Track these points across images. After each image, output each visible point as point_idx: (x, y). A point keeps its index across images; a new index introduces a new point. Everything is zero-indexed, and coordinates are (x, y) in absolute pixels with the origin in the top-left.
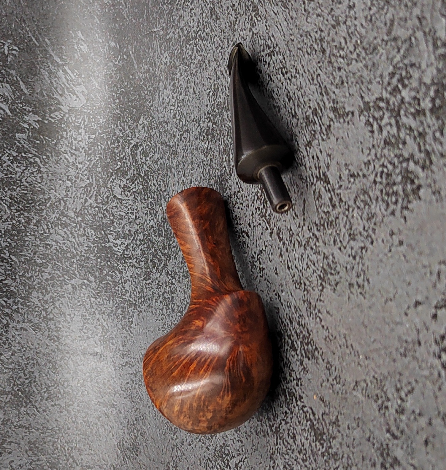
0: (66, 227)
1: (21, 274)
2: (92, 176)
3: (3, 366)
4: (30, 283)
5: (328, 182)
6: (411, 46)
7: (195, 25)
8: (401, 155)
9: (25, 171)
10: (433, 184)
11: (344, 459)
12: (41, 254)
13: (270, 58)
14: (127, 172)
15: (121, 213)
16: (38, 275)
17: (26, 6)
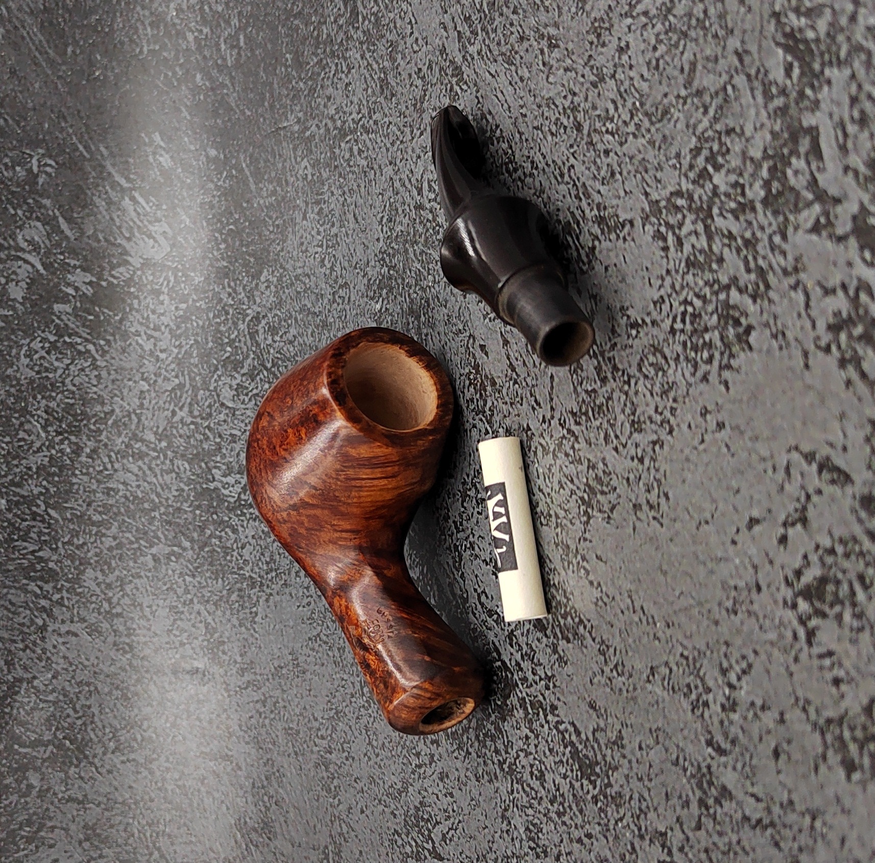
0: (141, 458)
1: (66, 539)
2: (183, 372)
3: (38, 697)
4: (82, 555)
6: (725, 100)
7: (354, 110)
8: (716, 281)
9: (71, 367)
10: (772, 322)
11: (632, 802)
12: (99, 506)
14: (242, 362)
15: (234, 432)
16: (96, 541)
17: (69, 93)
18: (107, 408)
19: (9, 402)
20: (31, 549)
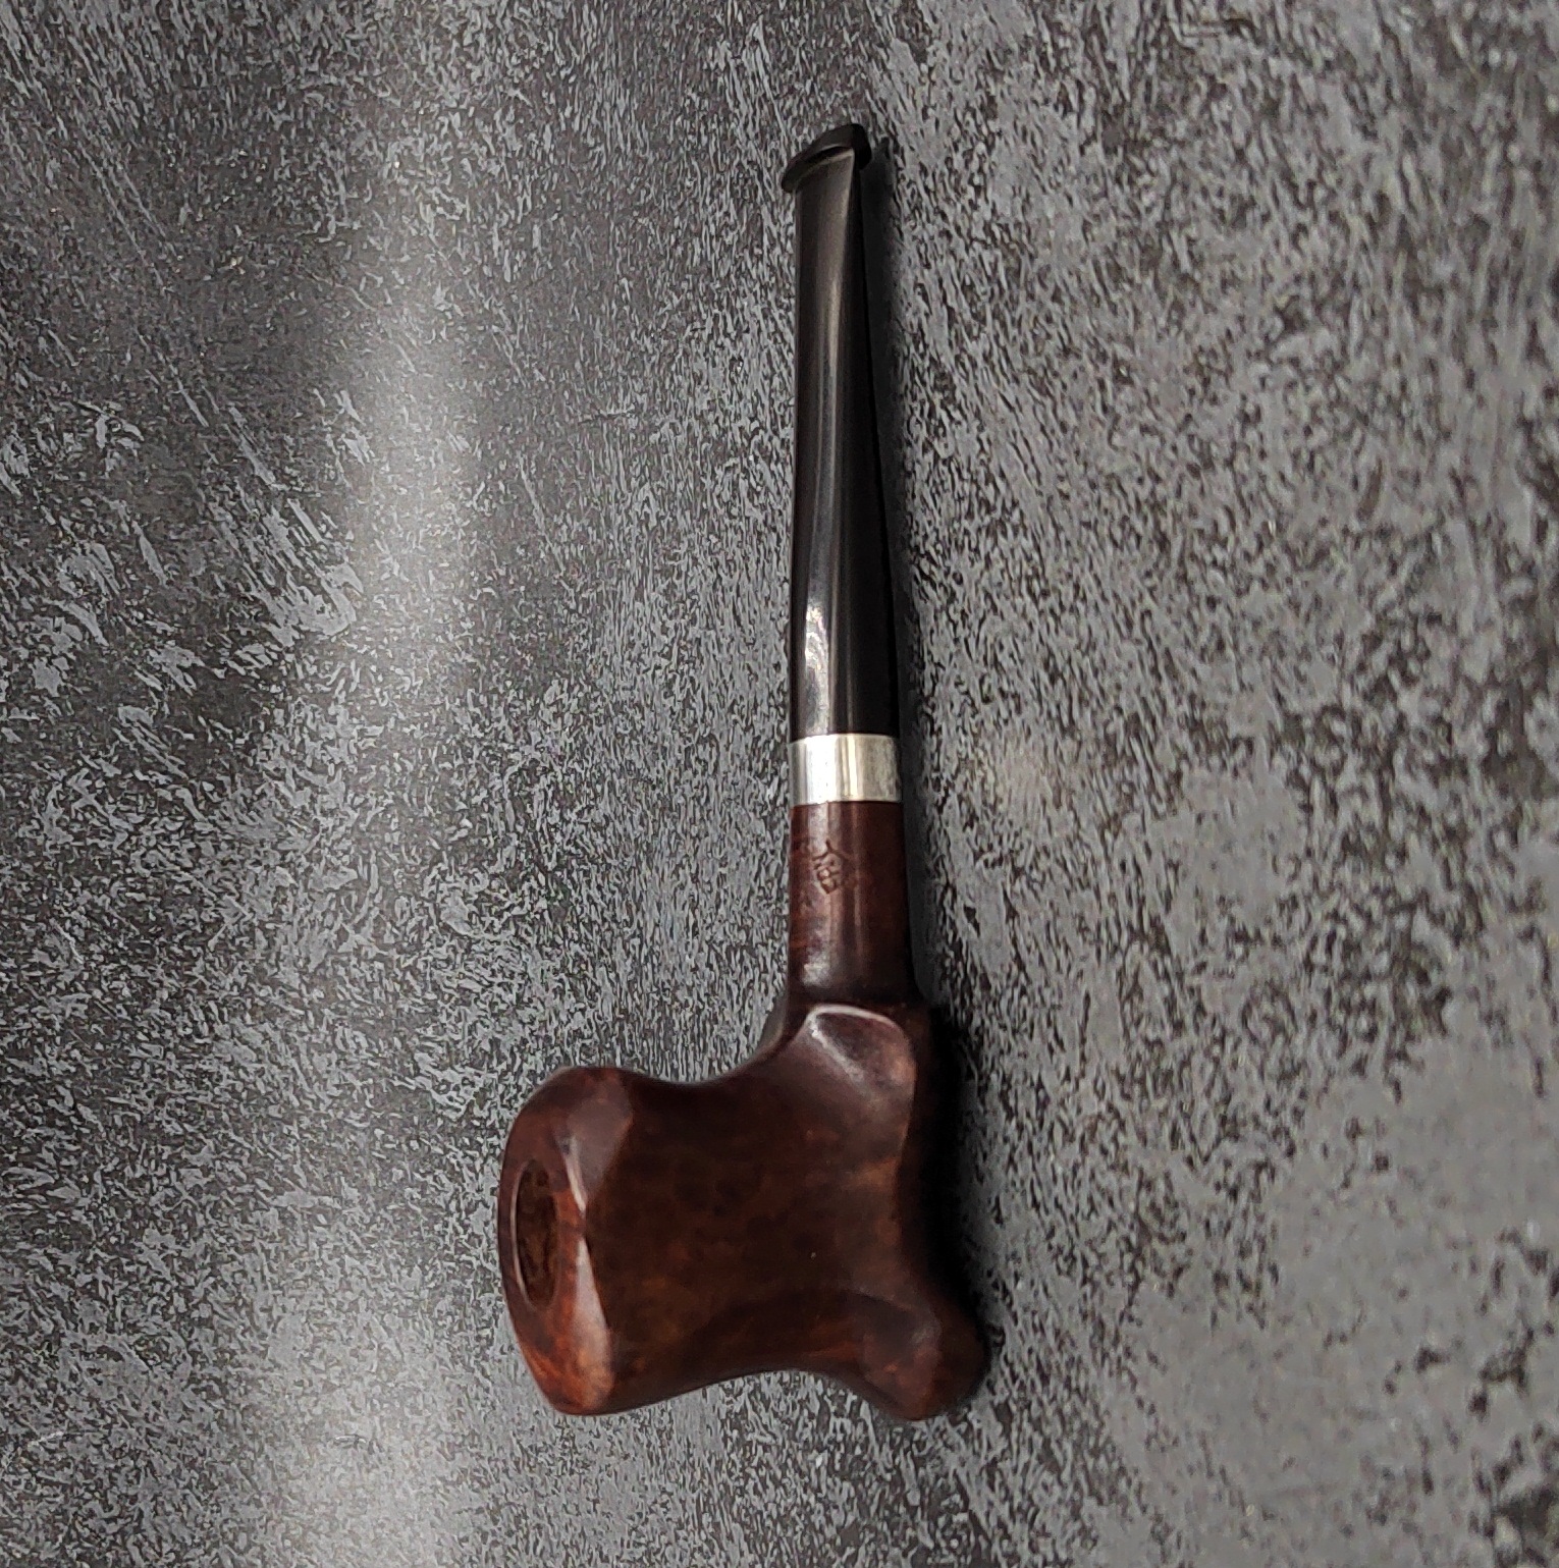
0: (270, 1018)
1: (110, 1168)
2: (366, 858)
3: (34, 1474)
4: (139, 1200)
5: (1165, 950)
6: (1428, 560)
7: (744, 412)
8: (1392, 891)
9: (145, 830)
10: (1483, 992)
12: (179, 1105)
13: (990, 542)
14: (493, 852)
15: (466, 984)
16: (168, 1175)
17: (174, 295)
18: (208, 916)
19: (18, 892)
20: (40, 1183)
